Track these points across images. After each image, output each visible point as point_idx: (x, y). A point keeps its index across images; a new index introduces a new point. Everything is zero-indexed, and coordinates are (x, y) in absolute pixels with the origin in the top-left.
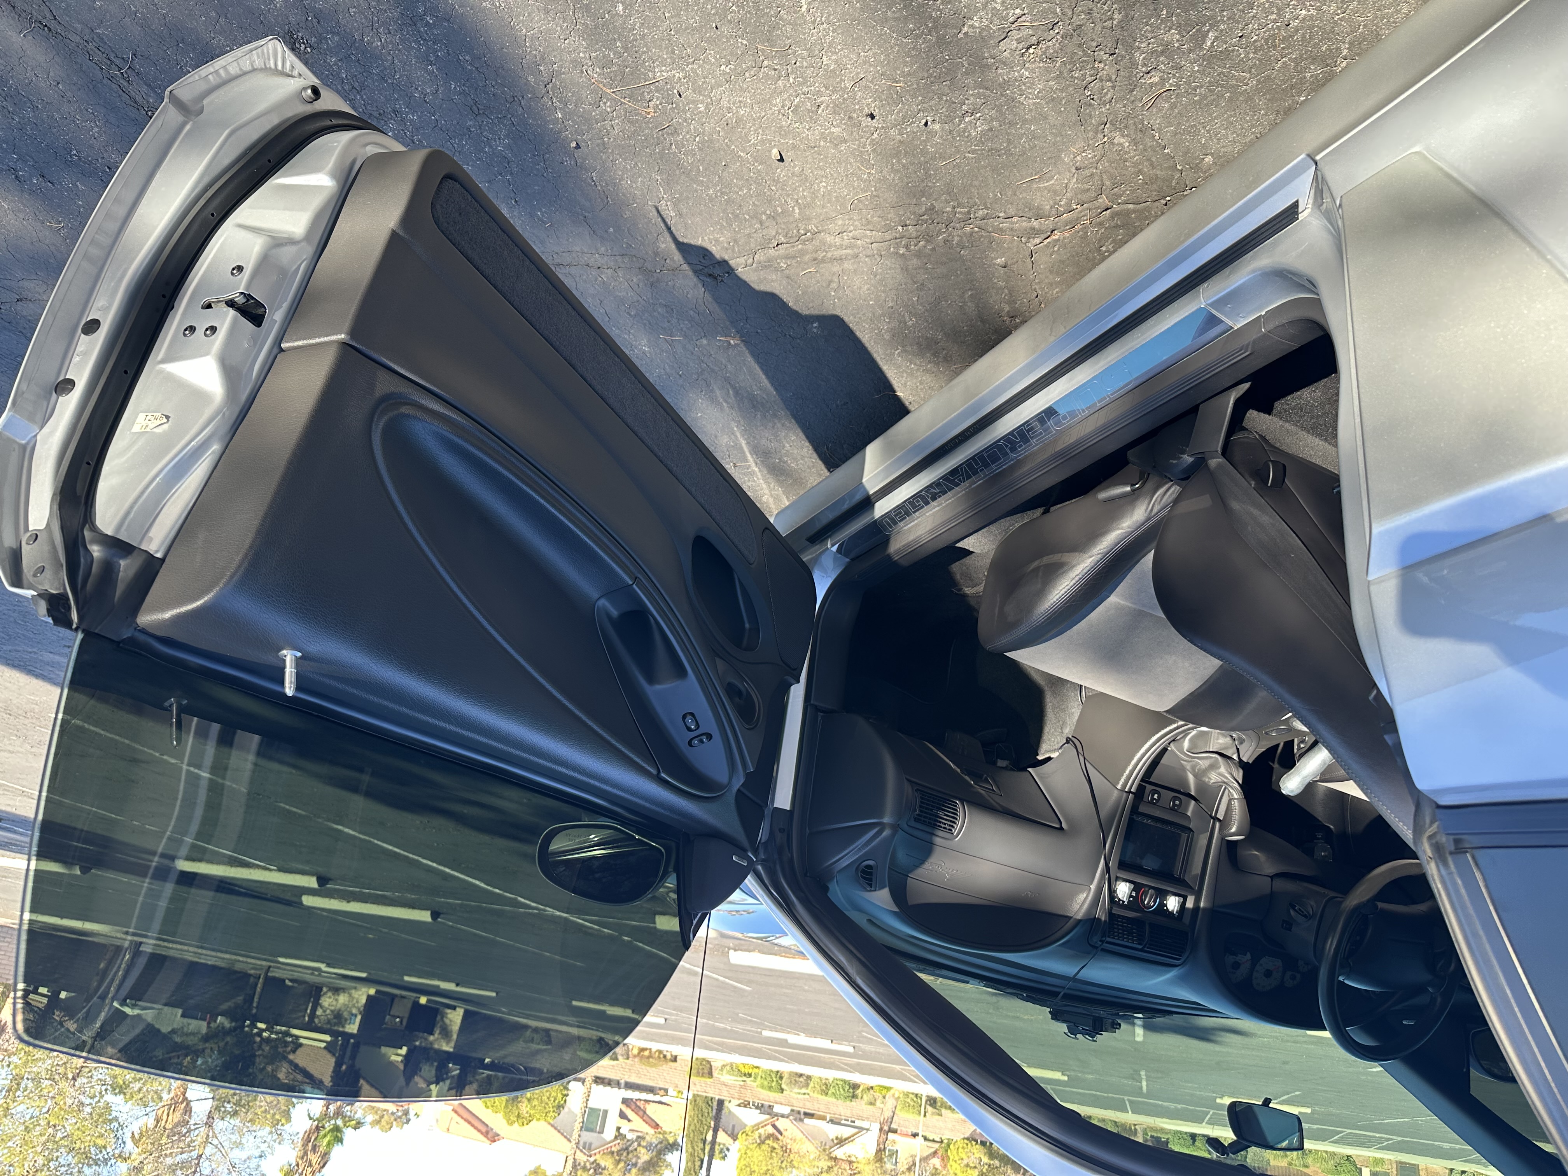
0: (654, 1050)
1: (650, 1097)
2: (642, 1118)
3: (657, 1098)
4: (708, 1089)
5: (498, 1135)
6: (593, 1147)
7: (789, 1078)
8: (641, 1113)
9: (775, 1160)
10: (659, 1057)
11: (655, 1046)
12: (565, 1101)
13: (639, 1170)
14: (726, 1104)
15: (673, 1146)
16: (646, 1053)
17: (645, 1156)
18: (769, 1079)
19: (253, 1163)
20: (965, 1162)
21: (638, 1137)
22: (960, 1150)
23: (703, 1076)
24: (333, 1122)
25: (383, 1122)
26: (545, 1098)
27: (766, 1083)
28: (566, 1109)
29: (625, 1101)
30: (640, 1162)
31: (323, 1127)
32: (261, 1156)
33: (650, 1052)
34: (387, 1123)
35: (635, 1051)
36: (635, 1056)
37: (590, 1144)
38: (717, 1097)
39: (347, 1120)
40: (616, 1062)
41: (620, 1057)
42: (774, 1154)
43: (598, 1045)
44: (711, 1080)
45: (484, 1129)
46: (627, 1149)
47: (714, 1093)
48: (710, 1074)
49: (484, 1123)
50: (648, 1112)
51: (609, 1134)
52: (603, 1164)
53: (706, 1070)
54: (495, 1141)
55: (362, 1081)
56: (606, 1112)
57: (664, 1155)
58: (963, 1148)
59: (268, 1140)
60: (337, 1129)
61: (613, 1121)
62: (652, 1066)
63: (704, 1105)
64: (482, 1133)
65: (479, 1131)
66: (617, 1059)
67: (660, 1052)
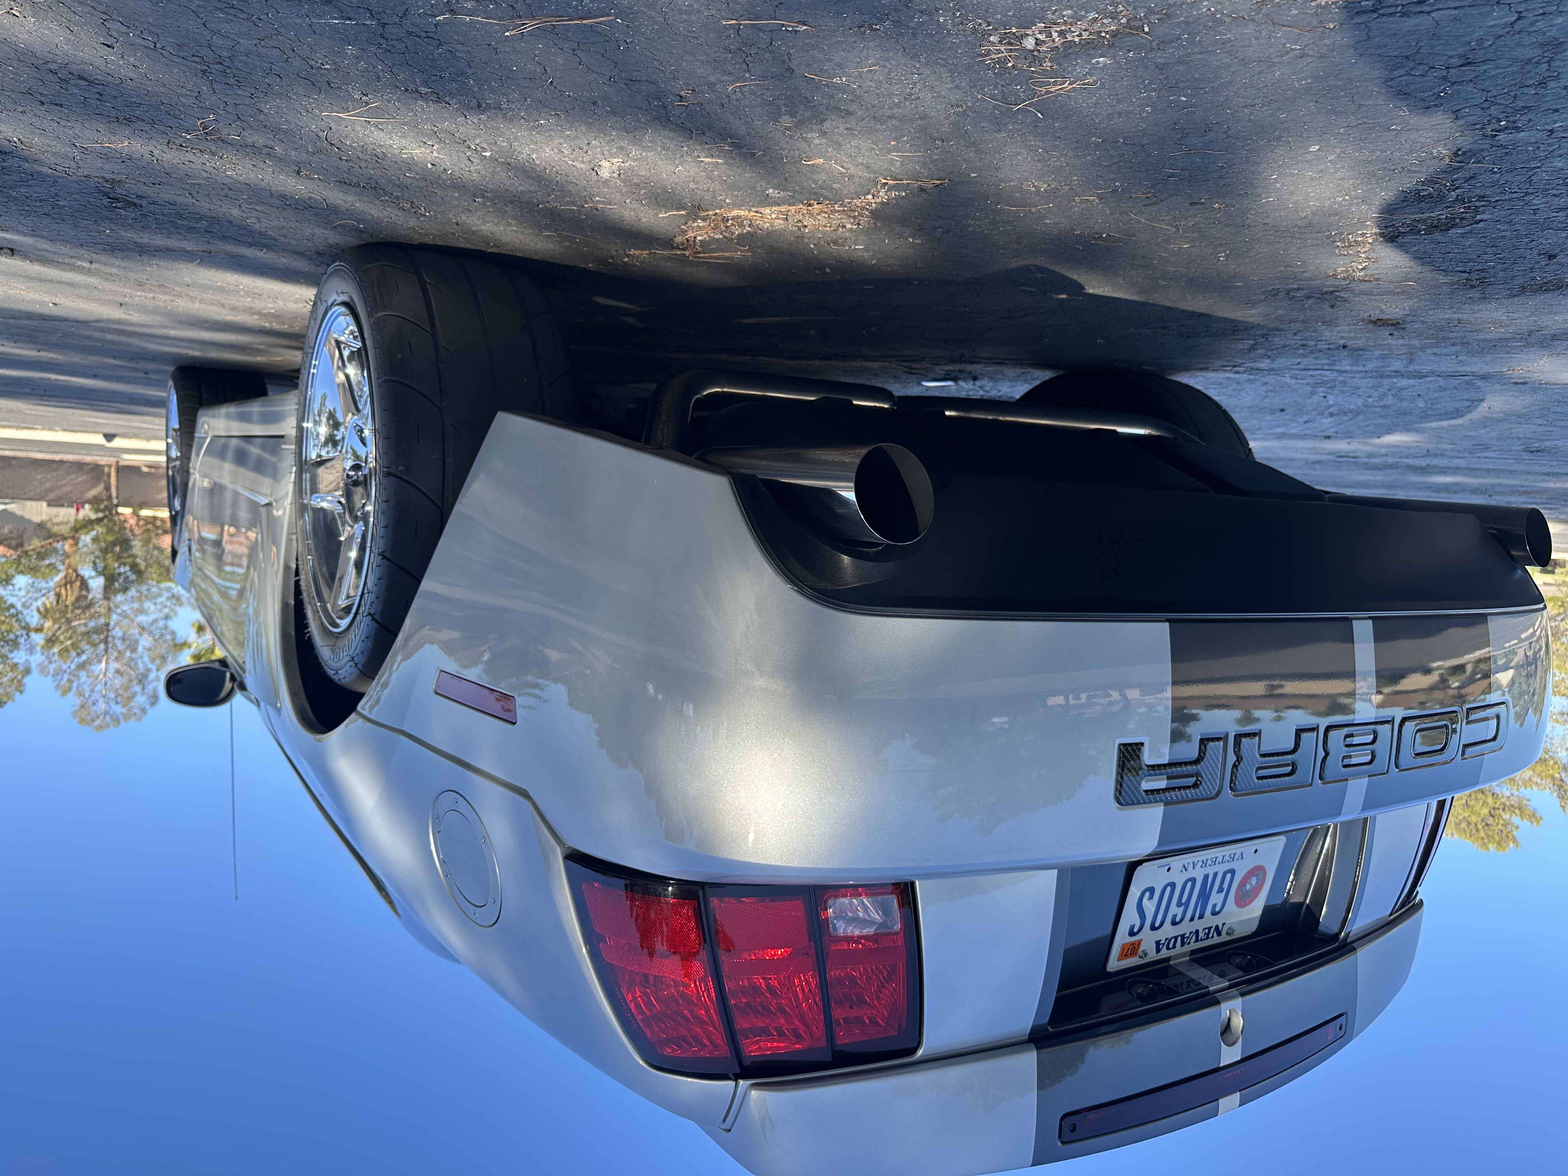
19: (161, 624)
32: (166, 618)
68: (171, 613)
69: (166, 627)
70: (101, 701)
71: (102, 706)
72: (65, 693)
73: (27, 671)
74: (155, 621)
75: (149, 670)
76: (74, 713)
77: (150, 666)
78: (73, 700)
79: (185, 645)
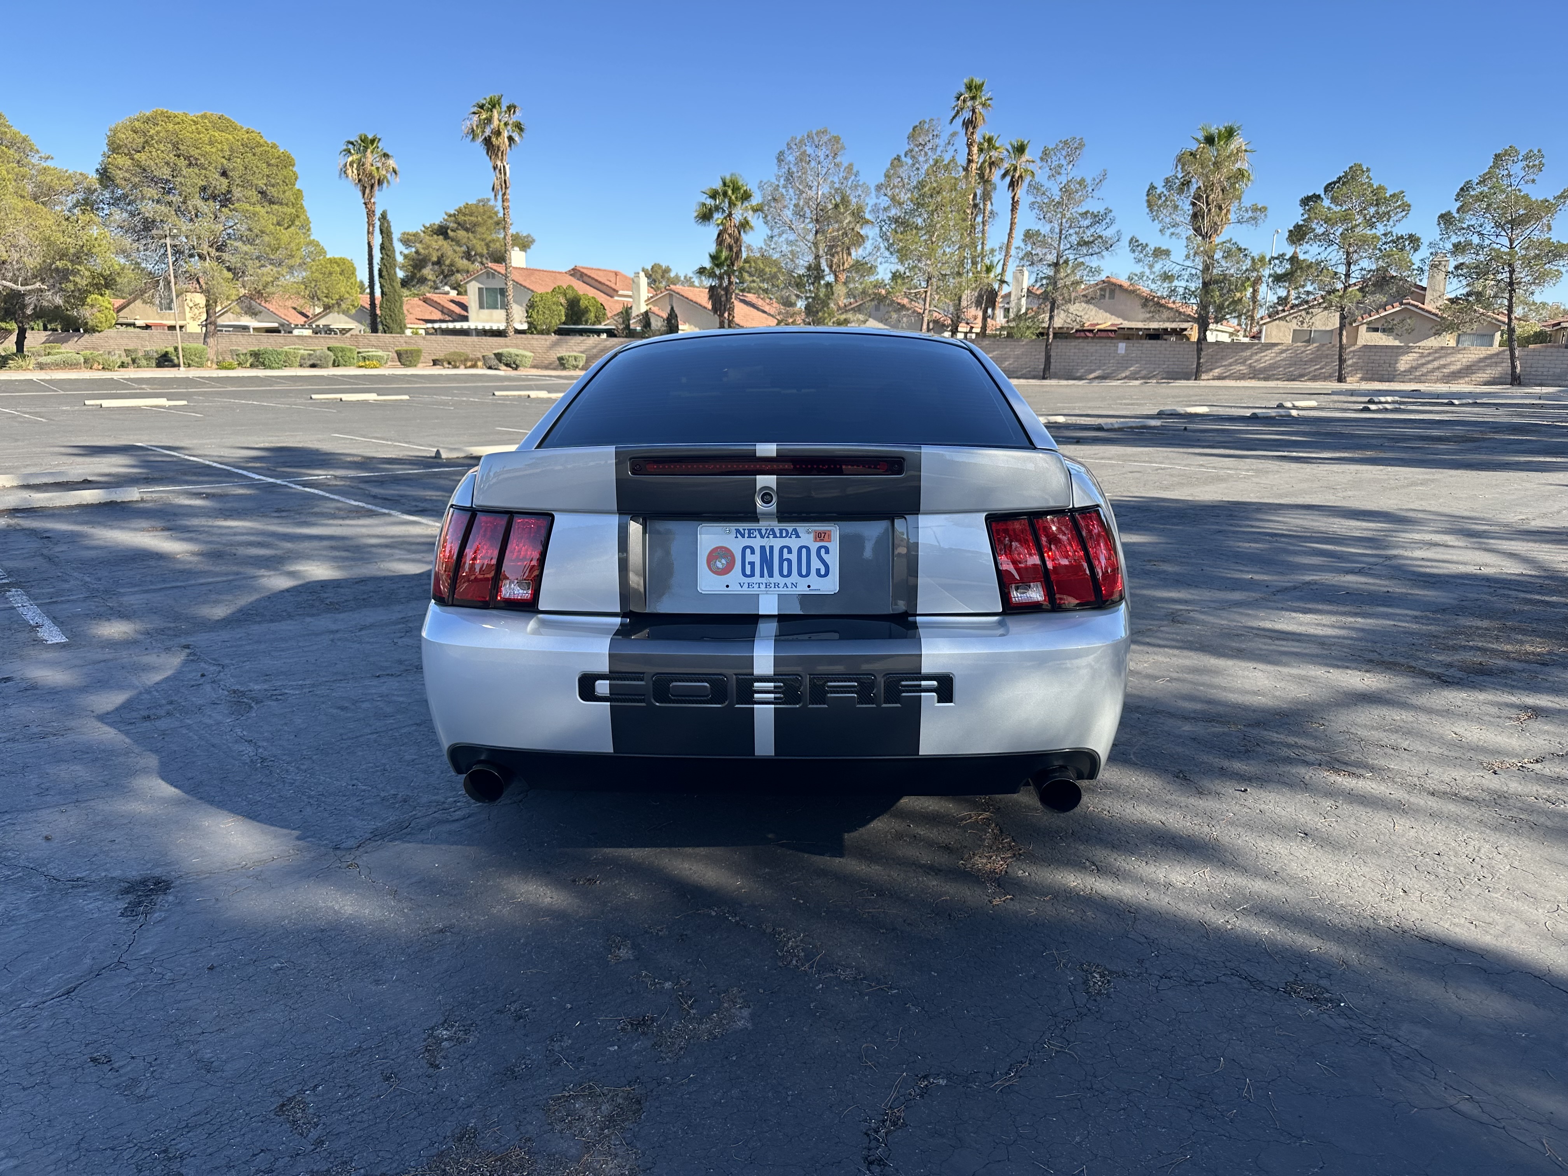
0: (462, 367)
1: (444, 326)
2: (443, 307)
3: (437, 326)
4: (391, 340)
5: (571, 275)
6: (485, 276)
7: (327, 362)
8: (445, 311)
9: (323, 287)
10: (455, 361)
11: (462, 371)
12: (527, 312)
13: (429, 260)
14: (368, 330)
15: (405, 283)
16: (469, 364)
17: (428, 272)
18: (346, 358)
19: (776, 231)
20: (95, 310)
21: (437, 288)
22: (104, 320)
23: (406, 351)
24: (722, 271)
25: (660, 271)
26: (547, 312)
27: (348, 354)
28: (524, 305)
29: (465, 319)
30: (430, 266)
31: (728, 266)
32: (772, 237)
33: (465, 365)
34: (656, 272)
35: (480, 364)
36: (479, 359)
37: (488, 277)
38: (379, 334)
39: (712, 275)
40: (496, 351)
41: (493, 356)
42: (326, 292)
43: (518, 362)
44: (396, 349)
45: (586, 278)
46: (445, 277)
47: (382, 337)
48: (399, 354)
49: (588, 284)
50: (440, 313)
51: (473, 288)
52: (465, 262)
53: (404, 358)
54: (573, 269)
55: (710, 306)
56: (481, 307)
57: (407, 276)
58: (101, 322)
59: (771, 251)
60: (719, 266)
61: (472, 298)
62: (455, 353)
63: (392, 325)
64: (586, 275)
65: (589, 277)
66: (495, 354)
67: (455, 367)
68: (768, 242)
69: (772, 229)
70: (822, 158)
71: (821, 154)
72: (850, 168)
73: (879, 188)
74: (780, 235)
75: (785, 187)
76: (843, 148)
77: (784, 191)
78: (844, 159)
79: (755, 210)
